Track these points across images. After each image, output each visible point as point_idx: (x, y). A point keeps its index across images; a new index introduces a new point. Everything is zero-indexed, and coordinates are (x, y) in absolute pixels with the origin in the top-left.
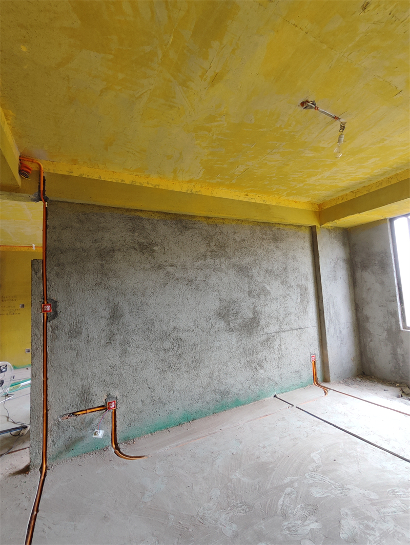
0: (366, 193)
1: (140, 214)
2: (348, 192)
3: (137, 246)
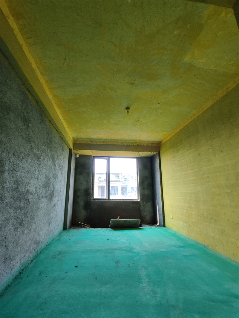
0: (95, 143)
1: (28, 94)
2: (89, 140)
3: (22, 116)
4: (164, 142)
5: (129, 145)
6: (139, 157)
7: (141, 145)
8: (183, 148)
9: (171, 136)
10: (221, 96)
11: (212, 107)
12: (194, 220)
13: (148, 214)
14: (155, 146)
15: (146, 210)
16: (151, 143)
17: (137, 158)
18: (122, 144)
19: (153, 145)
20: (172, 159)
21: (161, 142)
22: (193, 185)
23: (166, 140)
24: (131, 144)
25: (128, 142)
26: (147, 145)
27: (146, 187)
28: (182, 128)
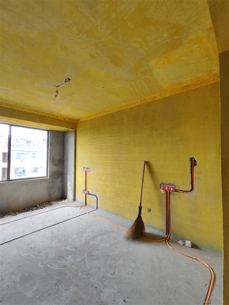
4: (83, 121)
5: (44, 117)
6: (50, 130)
7: (58, 118)
8: (105, 133)
9: (93, 117)
10: (148, 101)
11: (139, 106)
12: (108, 196)
13: (57, 190)
14: (72, 122)
15: (55, 187)
16: (69, 118)
17: (48, 131)
18: (35, 113)
19: (71, 121)
20: (91, 141)
21: (79, 120)
22: (111, 167)
23: (86, 119)
24: (46, 115)
25: (43, 112)
26: (64, 119)
27: (56, 163)
28: (106, 114)
